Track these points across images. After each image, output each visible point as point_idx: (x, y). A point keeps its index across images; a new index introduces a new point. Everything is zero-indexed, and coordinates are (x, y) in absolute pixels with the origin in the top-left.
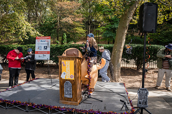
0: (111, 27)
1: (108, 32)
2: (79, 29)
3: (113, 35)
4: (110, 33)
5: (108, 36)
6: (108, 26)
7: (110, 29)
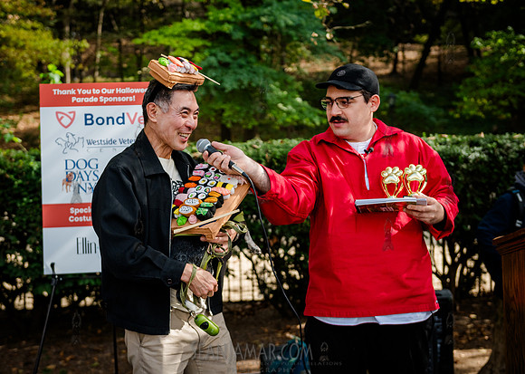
0: (242, 25)
1: (227, 59)
2: (23, 34)
3: (259, 81)
4: (242, 61)
5: (230, 84)
6: (221, 16)
7: (238, 35)
